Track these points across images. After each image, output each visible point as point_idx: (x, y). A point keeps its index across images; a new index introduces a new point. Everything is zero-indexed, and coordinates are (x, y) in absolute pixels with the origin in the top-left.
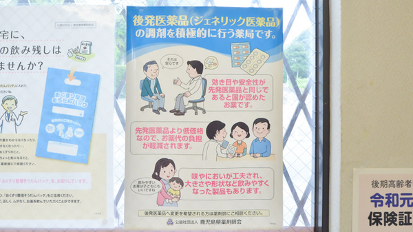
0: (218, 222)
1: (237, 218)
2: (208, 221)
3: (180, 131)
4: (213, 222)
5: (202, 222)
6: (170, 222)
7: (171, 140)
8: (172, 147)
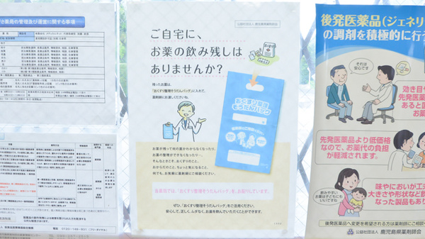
0: (399, 232)
1: (417, 228)
2: (388, 231)
3: (366, 140)
4: (393, 232)
5: (383, 232)
6: (350, 232)
7: (357, 150)
8: (356, 157)
